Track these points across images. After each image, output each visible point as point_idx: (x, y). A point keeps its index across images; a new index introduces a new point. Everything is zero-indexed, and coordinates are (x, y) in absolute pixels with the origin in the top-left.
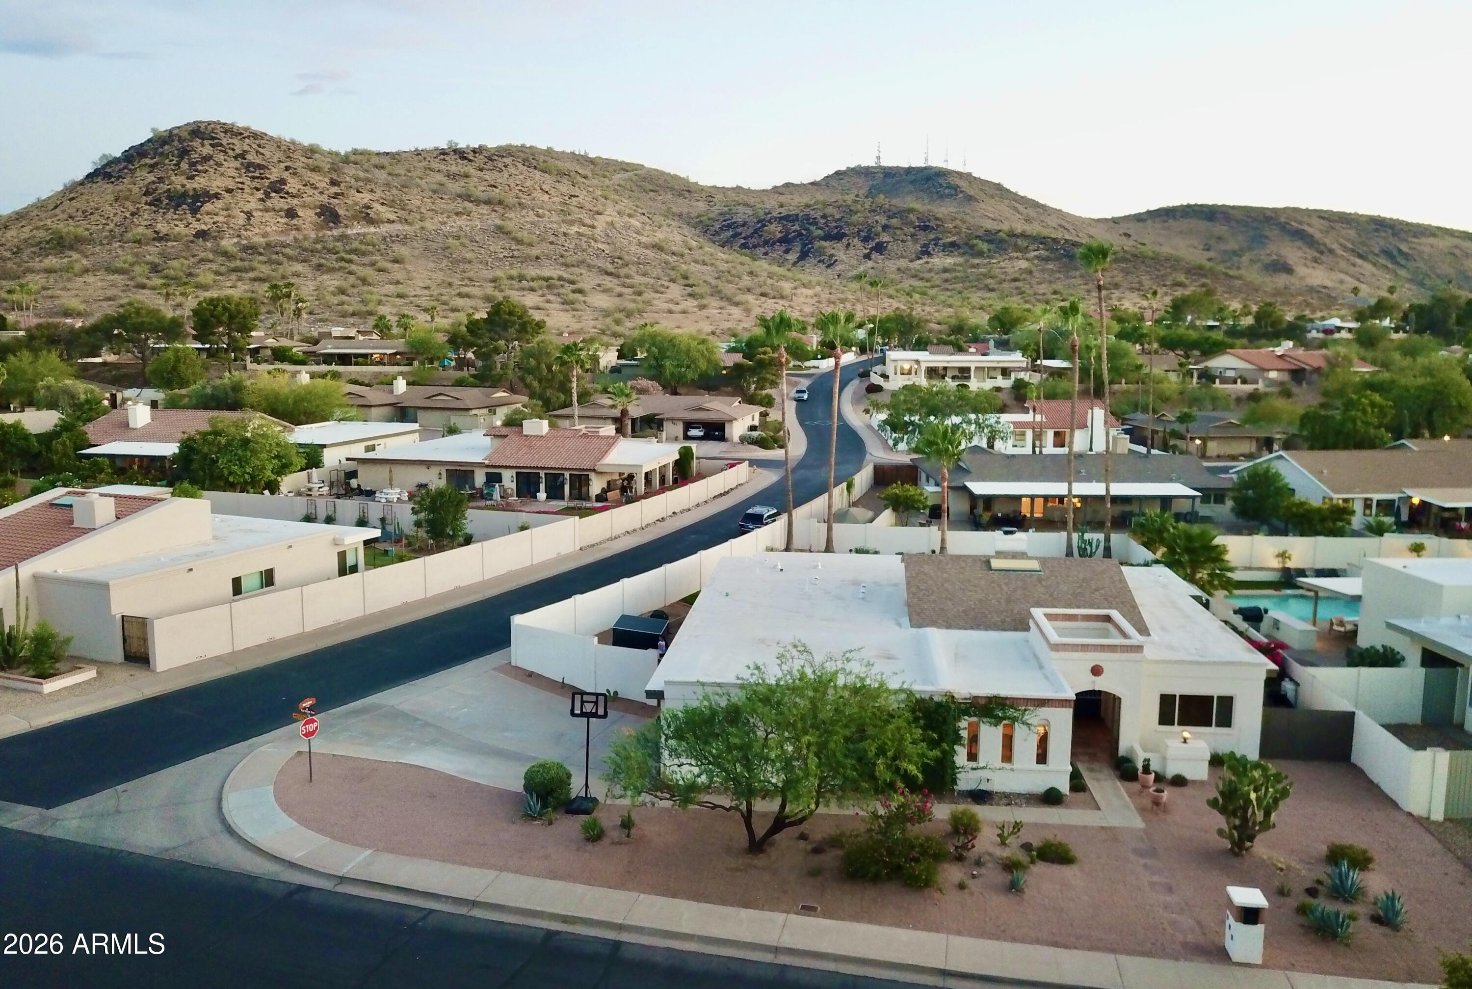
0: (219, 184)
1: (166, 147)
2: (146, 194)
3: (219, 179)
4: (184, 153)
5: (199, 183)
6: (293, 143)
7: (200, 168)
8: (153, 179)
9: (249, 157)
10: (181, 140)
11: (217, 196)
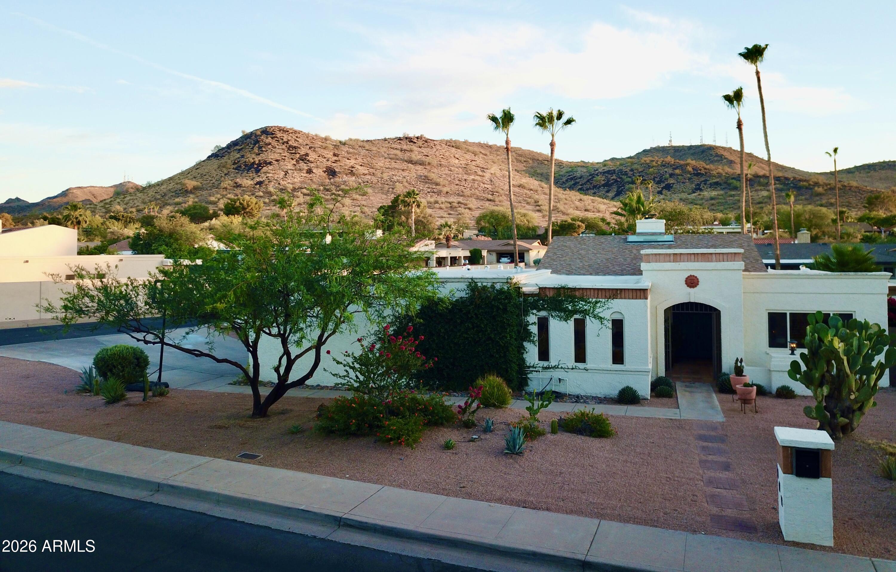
0: (272, 157)
1: (248, 140)
2: (234, 164)
3: (273, 154)
4: (257, 142)
5: (263, 157)
6: (316, 136)
7: (264, 149)
8: (239, 156)
9: (290, 143)
10: (256, 136)
11: (270, 163)
